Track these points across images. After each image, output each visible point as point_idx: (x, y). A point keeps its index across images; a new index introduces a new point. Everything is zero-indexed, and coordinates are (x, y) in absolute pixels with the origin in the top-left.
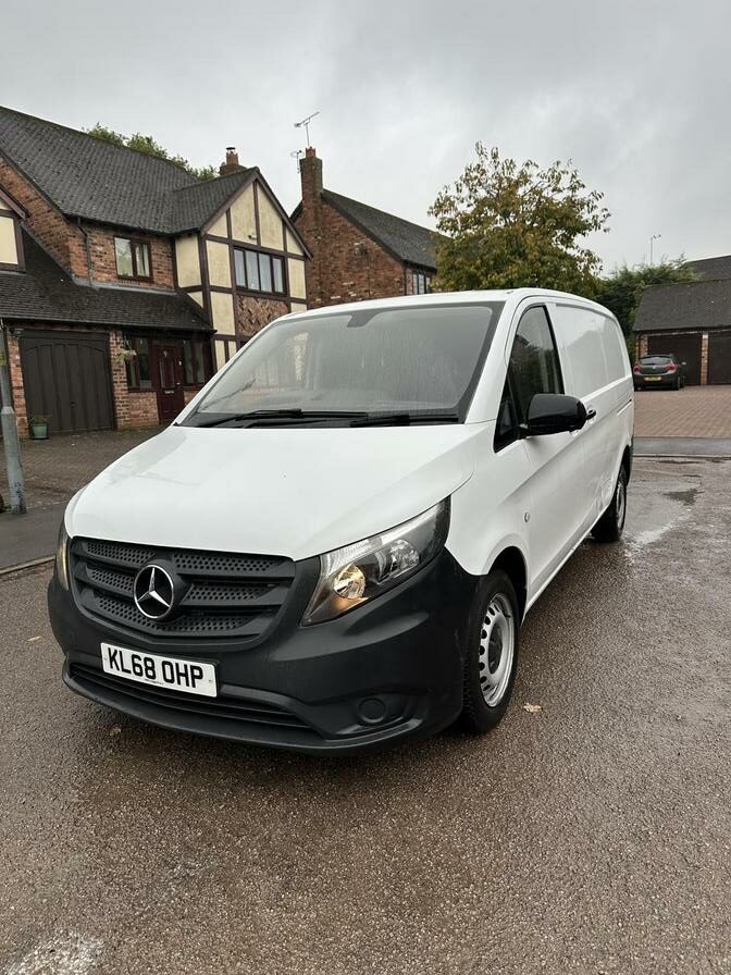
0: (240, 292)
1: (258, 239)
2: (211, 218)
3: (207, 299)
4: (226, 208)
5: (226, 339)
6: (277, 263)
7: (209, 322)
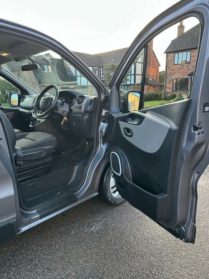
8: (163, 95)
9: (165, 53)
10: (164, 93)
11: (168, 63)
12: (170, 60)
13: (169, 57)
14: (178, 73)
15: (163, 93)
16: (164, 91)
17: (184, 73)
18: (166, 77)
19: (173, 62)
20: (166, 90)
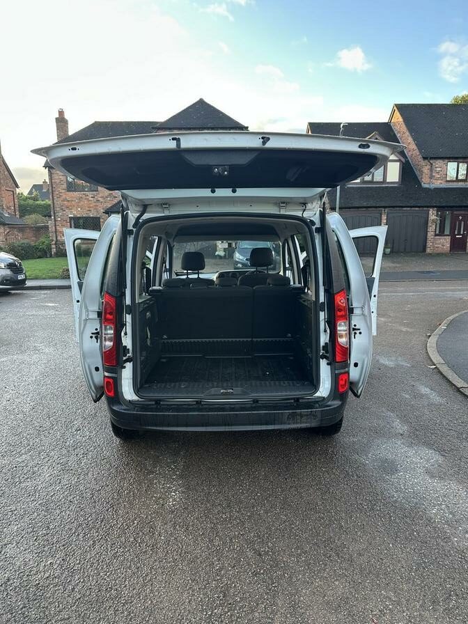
8: (54, 246)
9: (45, 167)
10: (55, 244)
11: (54, 186)
12: (58, 181)
13: (55, 176)
14: (78, 206)
15: (54, 242)
16: (55, 239)
17: (90, 207)
18: (54, 213)
19: (65, 186)
20: (59, 238)
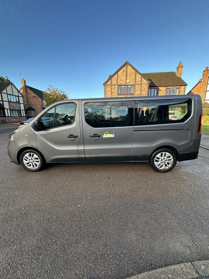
0: (9, 102)
1: (13, 93)
2: (3, 90)
3: (3, 103)
4: (6, 88)
5: (7, 109)
6: (17, 97)
7: (4, 107)
